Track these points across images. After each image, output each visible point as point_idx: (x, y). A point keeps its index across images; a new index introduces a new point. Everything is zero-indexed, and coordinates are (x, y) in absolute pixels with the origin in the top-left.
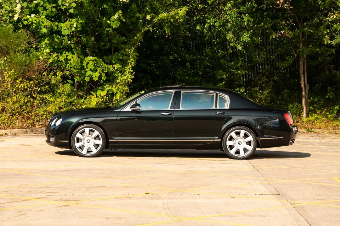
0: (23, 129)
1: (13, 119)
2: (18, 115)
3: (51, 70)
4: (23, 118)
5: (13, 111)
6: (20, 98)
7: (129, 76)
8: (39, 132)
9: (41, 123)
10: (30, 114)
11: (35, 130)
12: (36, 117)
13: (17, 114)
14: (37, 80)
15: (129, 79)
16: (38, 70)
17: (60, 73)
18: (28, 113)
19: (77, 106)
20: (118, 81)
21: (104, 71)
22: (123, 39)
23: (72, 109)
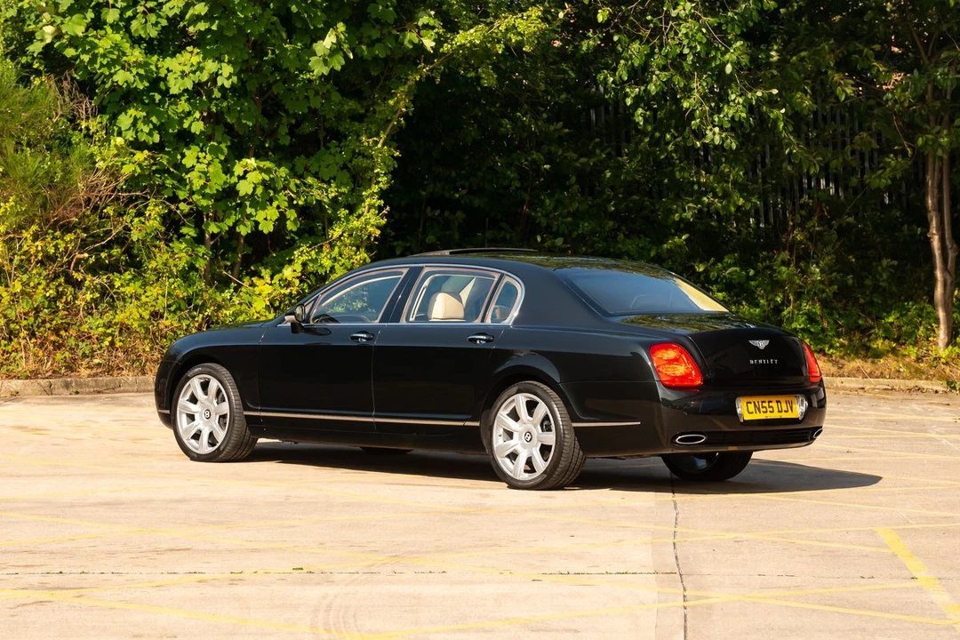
0: (40, 381)
1: (9, 348)
2: (24, 338)
3: (131, 200)
4: (41, 346)
5: (12, 326)
6: (32, 284)
7: (370, 218)
8: (87, 390)
9: (96, 361)
10: (63, 333)
11: (76, 381)
12: (80, 344)
13: (23, 333)
14: (85, 230)
15: (371, 229)
16: (88, 201)
17: (154, 210)
18: (56, 331)
19: (209, 308)
20: (336, 232)
21: (295, 202)
22: (354, 107)
23: (194, 317)
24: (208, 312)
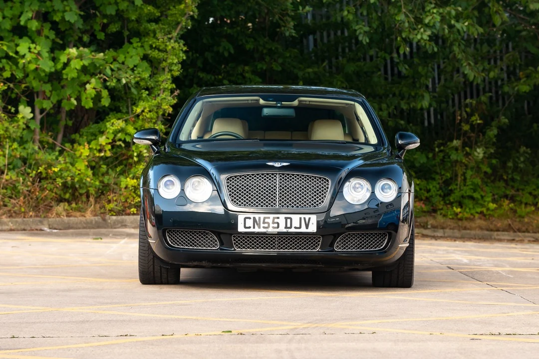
7: (164, 99)
15: (165, 106)
19: (41, 166)
20: (139, 108)
21: (108, 84)
22: (152, 10)
23: (28, 174)
24: (41, 169)
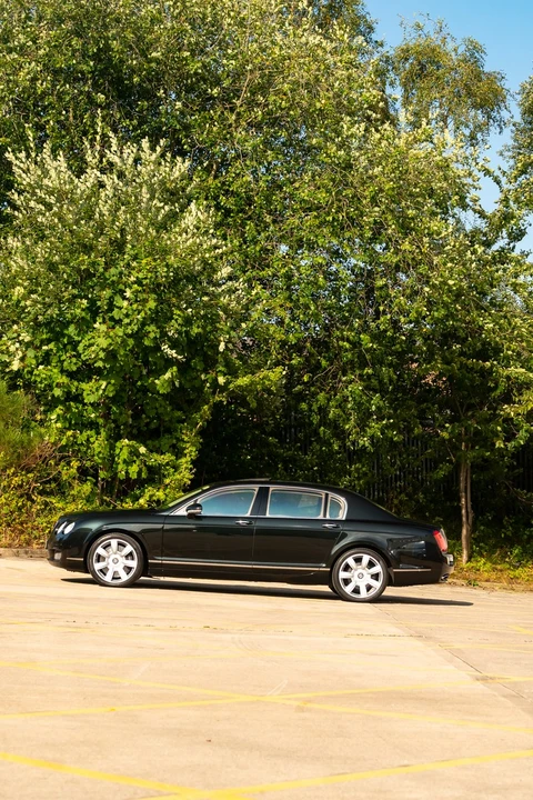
0: (12, 549)
2: (5, 527)
3: (62, 458)
4: (13, 531)
6: (10, 499)
7: (185, 475)
8: (36, 555)
9: (42, 541)
10: (25, 525)
11: (31, 551)
12: (33, 531)
14: (39, 471)
16: (41, 456)
17: (75, 464)
18: (21, 524)
20: (167, 481)
21: (147, 463)
22: (180, 415)
